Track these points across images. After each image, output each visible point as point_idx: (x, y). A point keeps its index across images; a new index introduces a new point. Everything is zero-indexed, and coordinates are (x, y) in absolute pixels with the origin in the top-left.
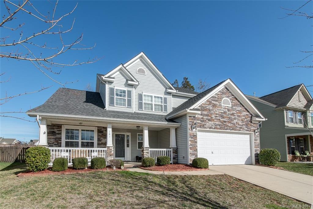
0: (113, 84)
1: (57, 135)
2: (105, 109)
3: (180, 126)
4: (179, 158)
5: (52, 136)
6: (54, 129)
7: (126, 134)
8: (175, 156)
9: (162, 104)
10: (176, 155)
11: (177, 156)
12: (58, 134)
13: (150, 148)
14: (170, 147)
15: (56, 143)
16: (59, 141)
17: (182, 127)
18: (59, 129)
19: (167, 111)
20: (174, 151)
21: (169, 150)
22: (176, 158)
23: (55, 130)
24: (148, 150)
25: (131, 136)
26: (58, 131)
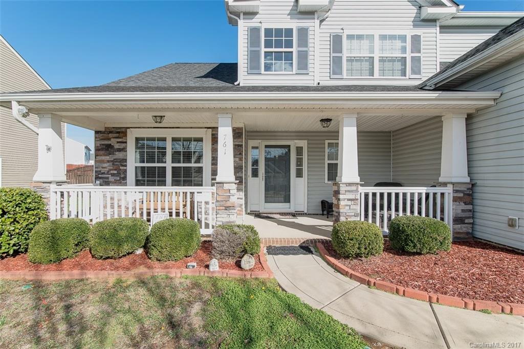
0: (258, 16)
1: (117, 153)
2: (236, 83)
3: (492, 103)
4: (477, 221)
5: (106, 155)
6: (109, 139)
7: (294, 144)
8: (463, 211)
9: (404, 55)
10: (470, 211)
11: (473, 211)
12: (119, 150)
13: (362, 185)
14: (441, 180)
15: (116, 172)
16: (121, 168)
17: (501, 105)
18: (120, 138)
19: (419, 73)
20: (462, 195)
21: (439, 190)
22: (466, 221)
23: (113, 142)
24: (357, 191)
25: (308, 148)
26: (119, 144)
